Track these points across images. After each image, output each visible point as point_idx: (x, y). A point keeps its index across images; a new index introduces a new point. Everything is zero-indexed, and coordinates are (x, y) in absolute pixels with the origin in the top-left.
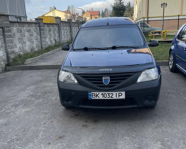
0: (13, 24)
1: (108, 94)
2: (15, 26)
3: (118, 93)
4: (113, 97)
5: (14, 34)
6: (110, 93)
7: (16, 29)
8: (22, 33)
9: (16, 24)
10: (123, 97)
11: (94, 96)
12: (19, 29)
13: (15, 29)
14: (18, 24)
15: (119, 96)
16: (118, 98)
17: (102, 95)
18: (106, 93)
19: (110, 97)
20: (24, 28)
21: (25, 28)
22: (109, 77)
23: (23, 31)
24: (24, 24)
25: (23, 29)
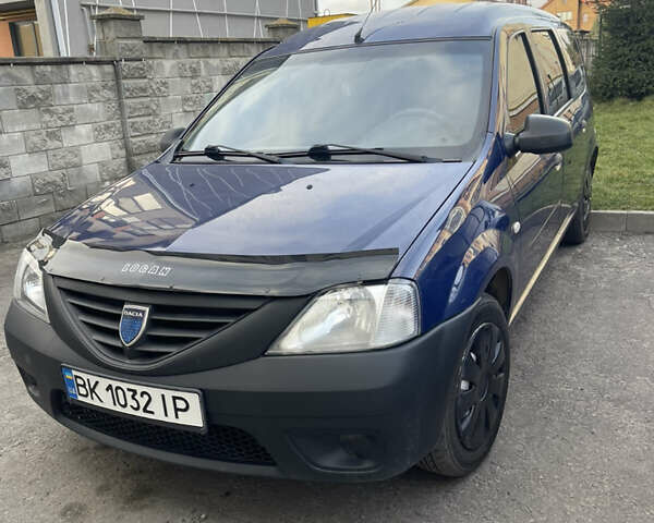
0: (161, 47)
1: (129, 390)
2: (171, 56)
3: (169, 394)
4: (152, 413)
5: (164, 84)
6: (140, 389)
7: (173, 67)
8: (200, 79)
9: (176, 47)
10: (194, 418)
11: (82, 391)
12: (188, 66)
13: (167, 66)
14: (184, 46)
15: (177, 410)
16: (171, 419)
17: (107, 390)
18: (125, 386)
19: (142, 406)
20: (211, 61)
21: (214, 62)
22: (147, 309)
23: (203, 73)
24: (211, 47)
25: (207, 64)
